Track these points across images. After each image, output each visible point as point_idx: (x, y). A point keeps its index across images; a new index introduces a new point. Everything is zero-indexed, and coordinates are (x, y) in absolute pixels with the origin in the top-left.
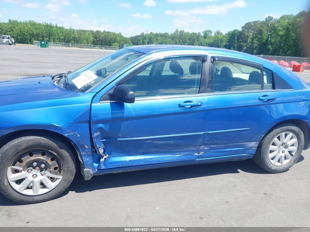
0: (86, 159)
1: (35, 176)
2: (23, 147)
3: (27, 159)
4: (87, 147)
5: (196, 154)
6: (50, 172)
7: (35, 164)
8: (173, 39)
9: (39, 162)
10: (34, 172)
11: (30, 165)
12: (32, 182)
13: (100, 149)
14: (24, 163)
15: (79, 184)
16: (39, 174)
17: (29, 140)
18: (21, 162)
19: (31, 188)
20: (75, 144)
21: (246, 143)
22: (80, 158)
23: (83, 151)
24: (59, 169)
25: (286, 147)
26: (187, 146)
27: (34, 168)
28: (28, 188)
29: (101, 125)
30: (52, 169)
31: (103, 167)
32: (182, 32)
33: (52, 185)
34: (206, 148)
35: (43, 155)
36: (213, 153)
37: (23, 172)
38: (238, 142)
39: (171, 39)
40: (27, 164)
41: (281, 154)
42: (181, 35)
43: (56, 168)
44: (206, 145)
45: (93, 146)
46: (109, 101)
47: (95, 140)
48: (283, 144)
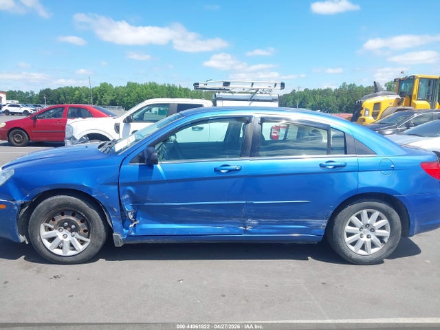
0: (115, 223)
1: (65, 236)
2: (54, 205)
3: (59, 218)
4: (115, 209)
5: (242, 228)
6: (80, 234)
7: (66, 224)
8: (337, 97)
9: (71, 223)
10: (65, 232)
11: (61, 224)
12: (62, 242)
13: (129, 214)
14: (56, 222)
15: (109, 250)
16: (69, 234)
17: (60, 199)
18: (54, 220)
19: (62, 248)
20: (103, 206)
21: (309, 220)
22: (109, 221)
23: (113, 214)
24: (88, 232)
25: (373, 230)
26: (228, 217)
27: (65, 228)
28: (58, 247)
29: (130, 188)
30: (81, 231)
31: (133, 233)
32: (352, 86)
33: (80, 248)
34: (255, 222)
35: (73, 215)
36: (264, 229)
37: (55, 231)
38: (298, 218)
39: (335, 97)
40: (58, 222)
41: (365, 239)
42: (350, 91)
43: (85, 231)
44: (254, 218)
45: (122, 209)
46: (138, 164)
47: (124, 203)
48: (367, 225)
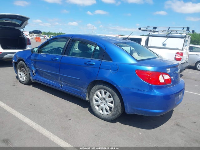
5: (60, 85)
10: (23, 73)
13: (33, 71)
25: (106, 102)
31: (34, 78)
33: (25, 79)
34: (64, 84)
40: (22, 70)
41: (102, 105)
43: (26, 74)
47: (32, 67)
48: (104, 99)
